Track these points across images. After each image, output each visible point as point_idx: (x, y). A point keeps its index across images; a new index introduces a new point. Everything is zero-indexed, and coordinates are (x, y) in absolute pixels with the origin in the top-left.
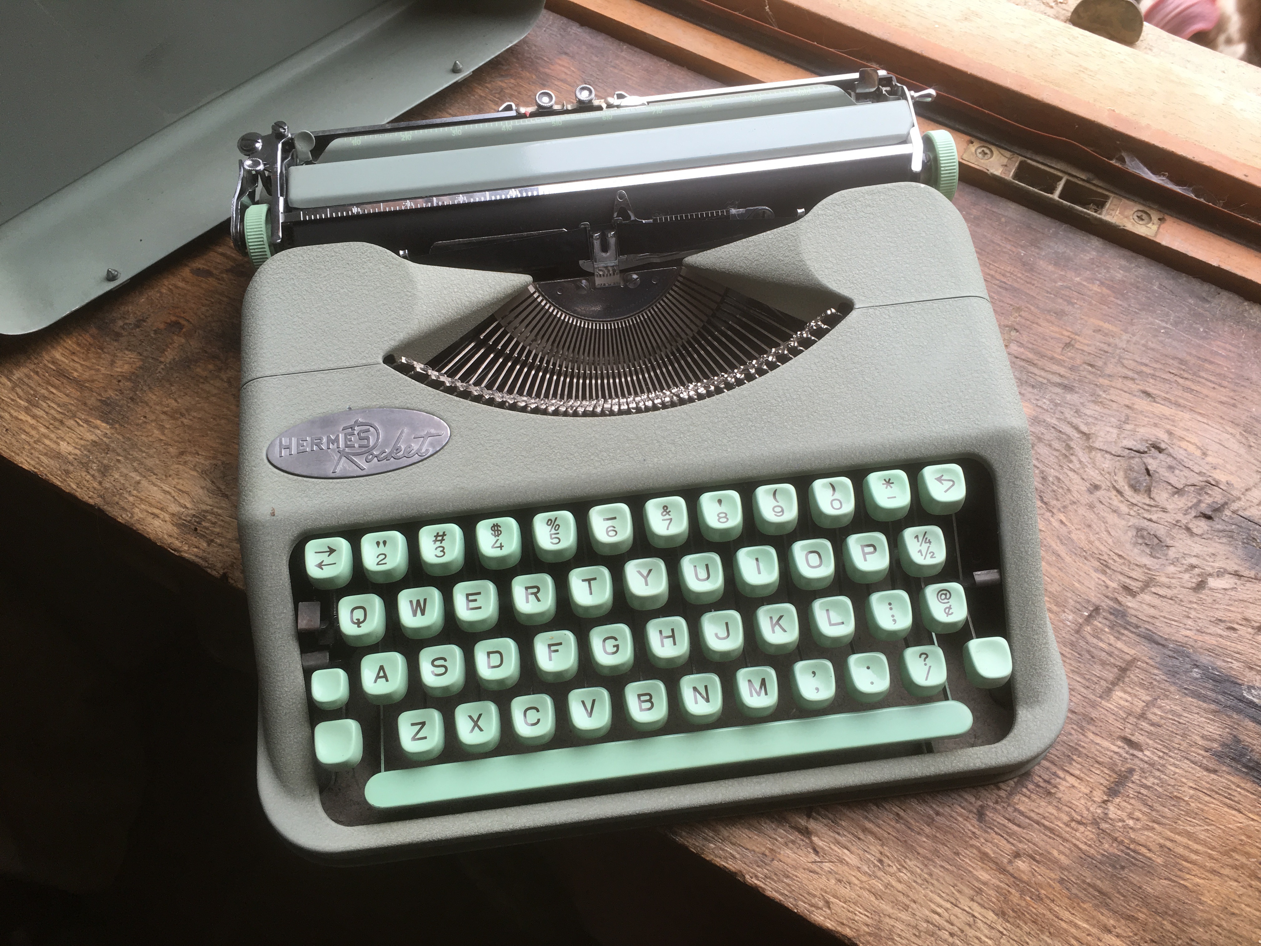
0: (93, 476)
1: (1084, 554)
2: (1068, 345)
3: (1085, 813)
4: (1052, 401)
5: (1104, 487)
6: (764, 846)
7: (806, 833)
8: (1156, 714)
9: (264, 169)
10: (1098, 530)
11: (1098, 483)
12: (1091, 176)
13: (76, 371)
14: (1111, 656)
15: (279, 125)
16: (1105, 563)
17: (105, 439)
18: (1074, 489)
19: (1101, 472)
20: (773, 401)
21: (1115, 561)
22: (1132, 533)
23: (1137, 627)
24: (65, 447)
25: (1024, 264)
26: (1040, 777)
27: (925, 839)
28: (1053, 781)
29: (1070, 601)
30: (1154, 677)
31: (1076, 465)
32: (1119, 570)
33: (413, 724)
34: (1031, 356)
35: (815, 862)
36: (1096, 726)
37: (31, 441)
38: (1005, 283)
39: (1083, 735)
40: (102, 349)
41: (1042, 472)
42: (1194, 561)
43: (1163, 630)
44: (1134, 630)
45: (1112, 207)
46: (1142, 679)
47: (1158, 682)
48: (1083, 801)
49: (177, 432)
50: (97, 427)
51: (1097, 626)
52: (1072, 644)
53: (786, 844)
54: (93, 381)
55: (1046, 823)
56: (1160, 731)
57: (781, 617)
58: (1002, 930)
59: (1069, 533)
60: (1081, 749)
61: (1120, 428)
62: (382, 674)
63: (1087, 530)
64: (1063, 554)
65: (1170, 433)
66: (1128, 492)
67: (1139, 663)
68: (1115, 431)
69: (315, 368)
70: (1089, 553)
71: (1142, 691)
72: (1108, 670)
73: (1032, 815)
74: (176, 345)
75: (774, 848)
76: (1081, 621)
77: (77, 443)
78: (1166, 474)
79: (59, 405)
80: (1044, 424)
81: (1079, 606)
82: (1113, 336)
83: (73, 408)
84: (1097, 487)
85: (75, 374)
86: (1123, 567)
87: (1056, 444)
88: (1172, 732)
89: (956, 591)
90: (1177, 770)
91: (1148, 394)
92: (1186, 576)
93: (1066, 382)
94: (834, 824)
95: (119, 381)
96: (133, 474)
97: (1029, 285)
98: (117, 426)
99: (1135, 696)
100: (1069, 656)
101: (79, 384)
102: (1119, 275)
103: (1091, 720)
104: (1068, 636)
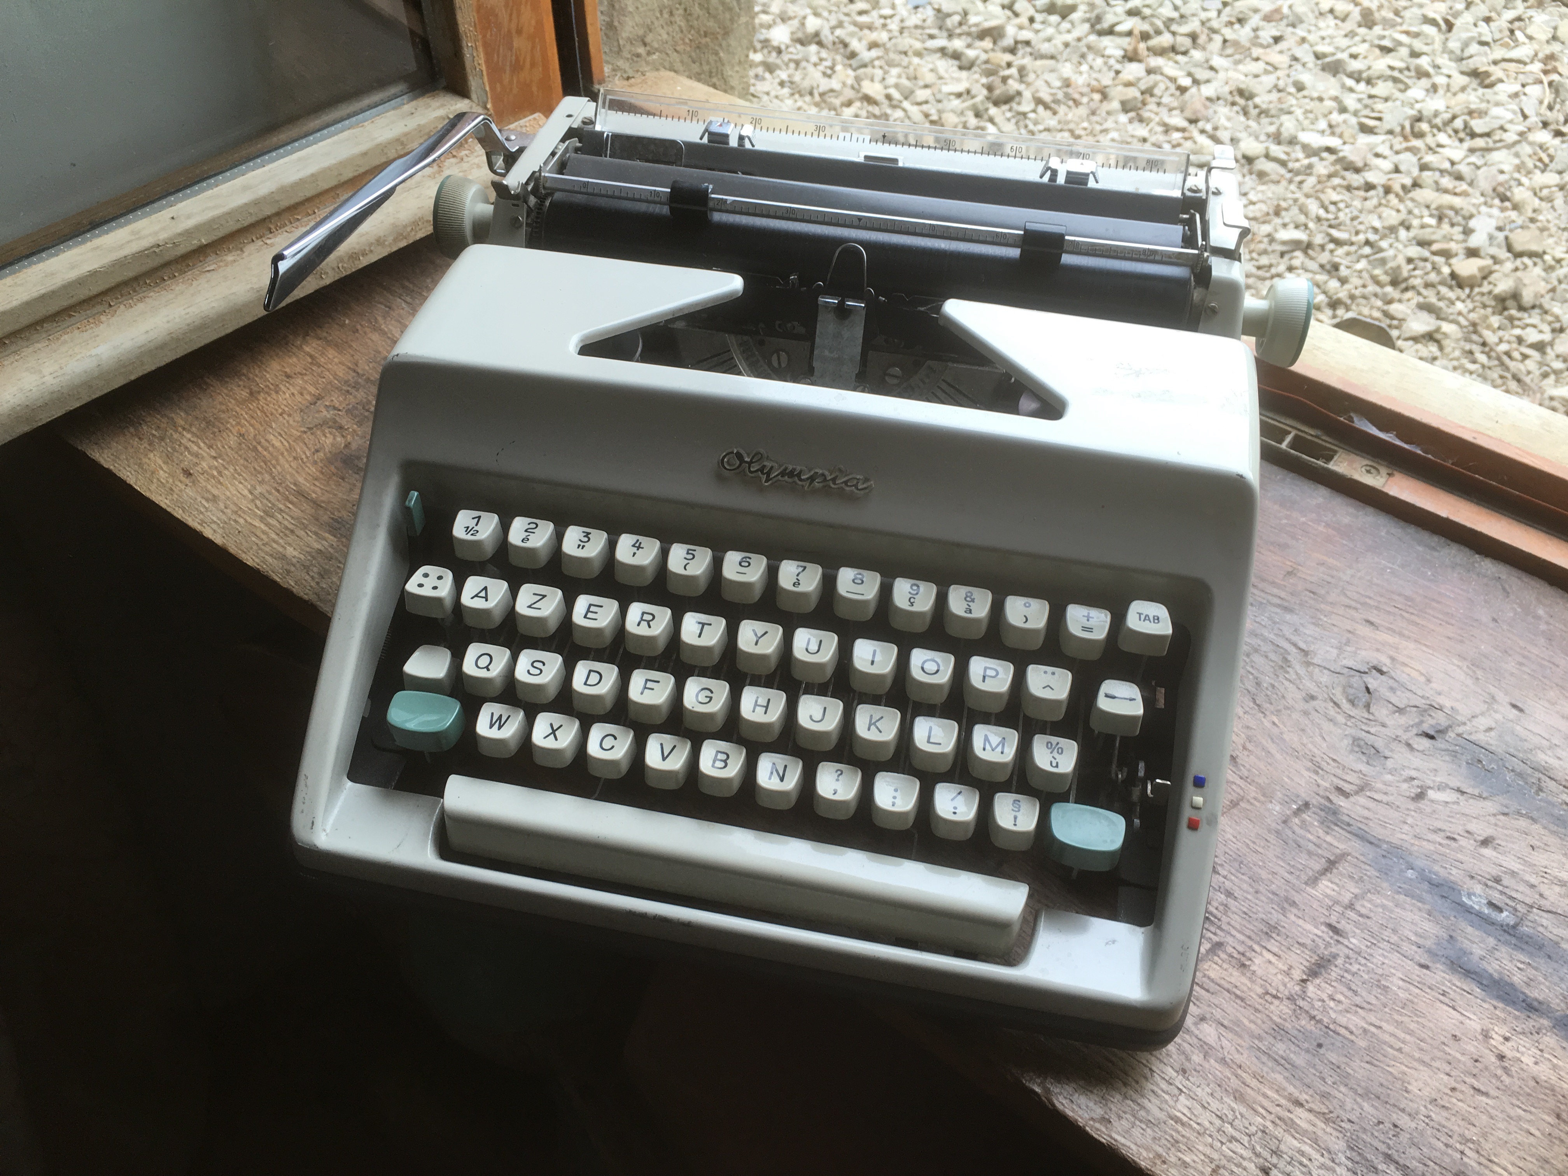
0: (313, 578)
1: (1295, 753)
2: (1289, 573)
3: (1281, 988)
4: (1270, 618)
5: (1320, 698)
8: (1363, 906)
10: (1312, 734)
11: (1315, 694)
12: (1319, 433)
14: (1319, 848)
16: (1317, 764)
18: (1289, 696)
19: (1318, 684)
21: (1328, 764)
22: (1347, 742)
23: (1349, 825)
24: (290, 551)
26: (1234, 949)
28: (1248, 954)
29: (1279, 793)
30: (1365, 872)
31: (1293, 676)
32: (1333, 772)
36: (1298, 909)
37: (260, 543)
39: (1284, 915)
40: (343, 479)
41: (1256, 678)
42: (1414, 774)
43: (1377, 831)
44: (1345, 828)
45: (1341, 460)
46: (1351, 873)
47: (1369, 877)
48: (1280, 977)
50: (325, 539)
51: (1305, 819)
52: (1278, 832)
55: (1238, 992)
56: (1368, 922)
58: (1181, 1087)
59: (1282, 733)
60: (1280, 928)
61: (1340, 649)
63: (1300, 733)
65: (1393, 659)
66: (1346, 705)
67: (1349, 857)
68: (1335, 651)
70: (1301, 753)
71: (1351, 884)
72: (1315, 860)
73: (1222, 982)
76: (1288, 812)
77: (302, 550)
78: (1388, 694)
79: (292, 518)
80: (1262, 638)
81: (1286, 799)
82: (1337, 570)
83: (306, 522)
84: (1313, 698)
86: (1337, 770)
87: (1272, 656)
88: (1383, 925)
90: (1386, 961)
91: (1371, 623)
92: (1405, 786)
93: (1286, 604)
99: (1343, 887)
100: (1274, 842)
102: (1346, 520)
103: (1294, 904)
104: (1274, 824)
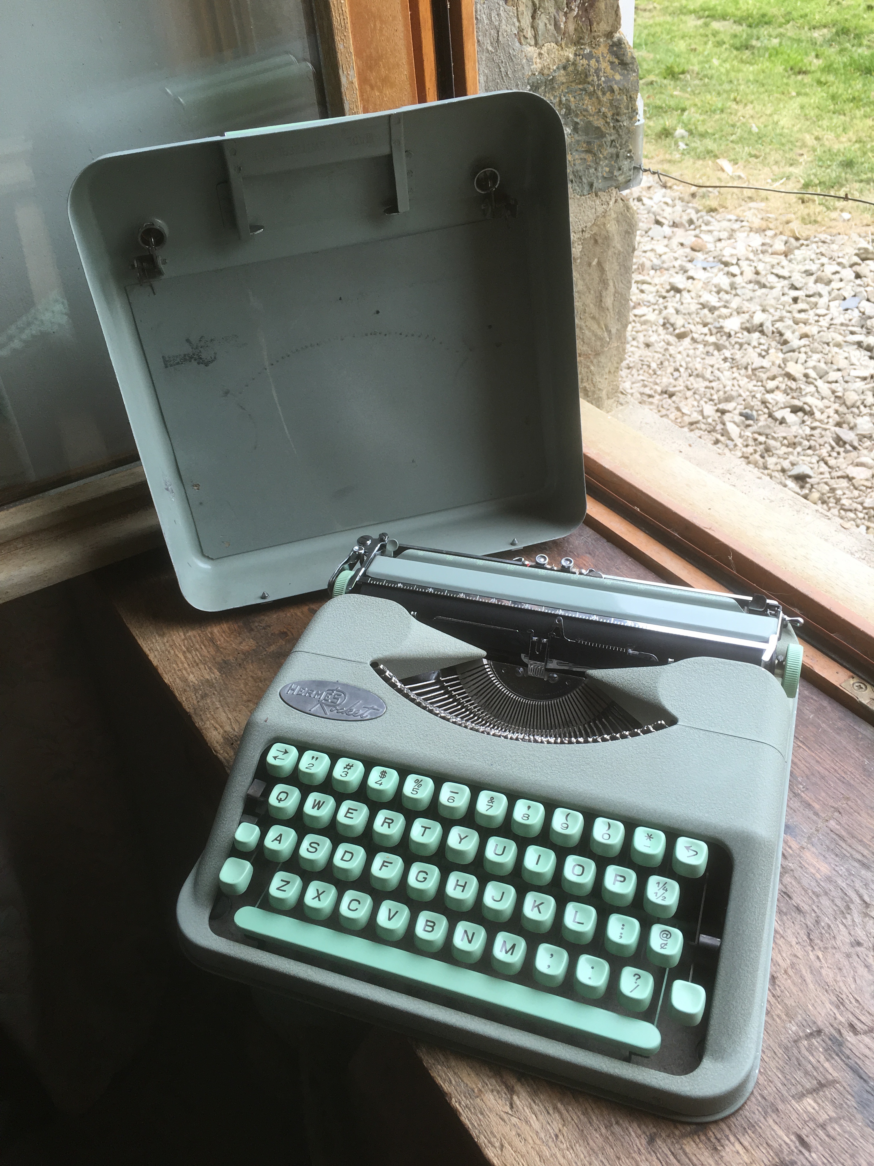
0: (197, 697)
1: (826, 987)
4: (848, 870)
5: (865, 946)
6: (476, 1085)
7: (511, 1091)
8: (834, 1129)
9: (364, 554)
10: (846, 974)
11: (862, 941)
13: (220, 641)
14: (815, 1070)
15: (384, 534)
16: (841, 1000)
17: (214, 680)
18: (839, 938)
21: (851, 1002)
23: (848, 1058)
24: (191, 678)
25: (865, 770)
26: (714, 1133)
27: (598, 1136)
28: (722, 1141)
29: (799, 1016)
30: (846, 1101)
31: (849, 922)
32: (852, 1010)
33: (282, 880)
34: (844, 833)
35: (507, 1113)
36: (778, 1116)
37: (177, 669)
38: (844, 778)
39: (764, 1118)
41: (818, 917)
44: (844, 1059)
46: (835, 1099)
47: (848, 1106)
49: (253, 689)
51: (813, 1044)
52: (786, 1048)
53: (492, 1091)
54: (225, 649)
56: (833, 1143)
57: (542, 903)
59: (821, 967)
60: (757, 1127)
62: (279, 839)
63: (837, 971)
64: (808, 981)
67: (838, 1085)
69: (331, 655)
70: (831, 988)
71: (831, 1107)
72: (808, 1080)
75: (483, 1090)
76: (801, 1034)
77: (198, 678)
79: (201, 656)
80: (835, 884)
81: (804, 1023)
83: (208, 659)
84: (859, 944)
85: (219, 643)
86: (856, 1009)
87: (838, 902)
88: (843, 1149)
93: (865, 861)
94: (534, 1093)
95: (239, 653)
96: (217, 703)
97: (863, 785)
98: (224, 676)
99: (823, 1108)
100: (780, 1056)
101: (217, 648)
103: (777, 1111)
104: (785, 1041)
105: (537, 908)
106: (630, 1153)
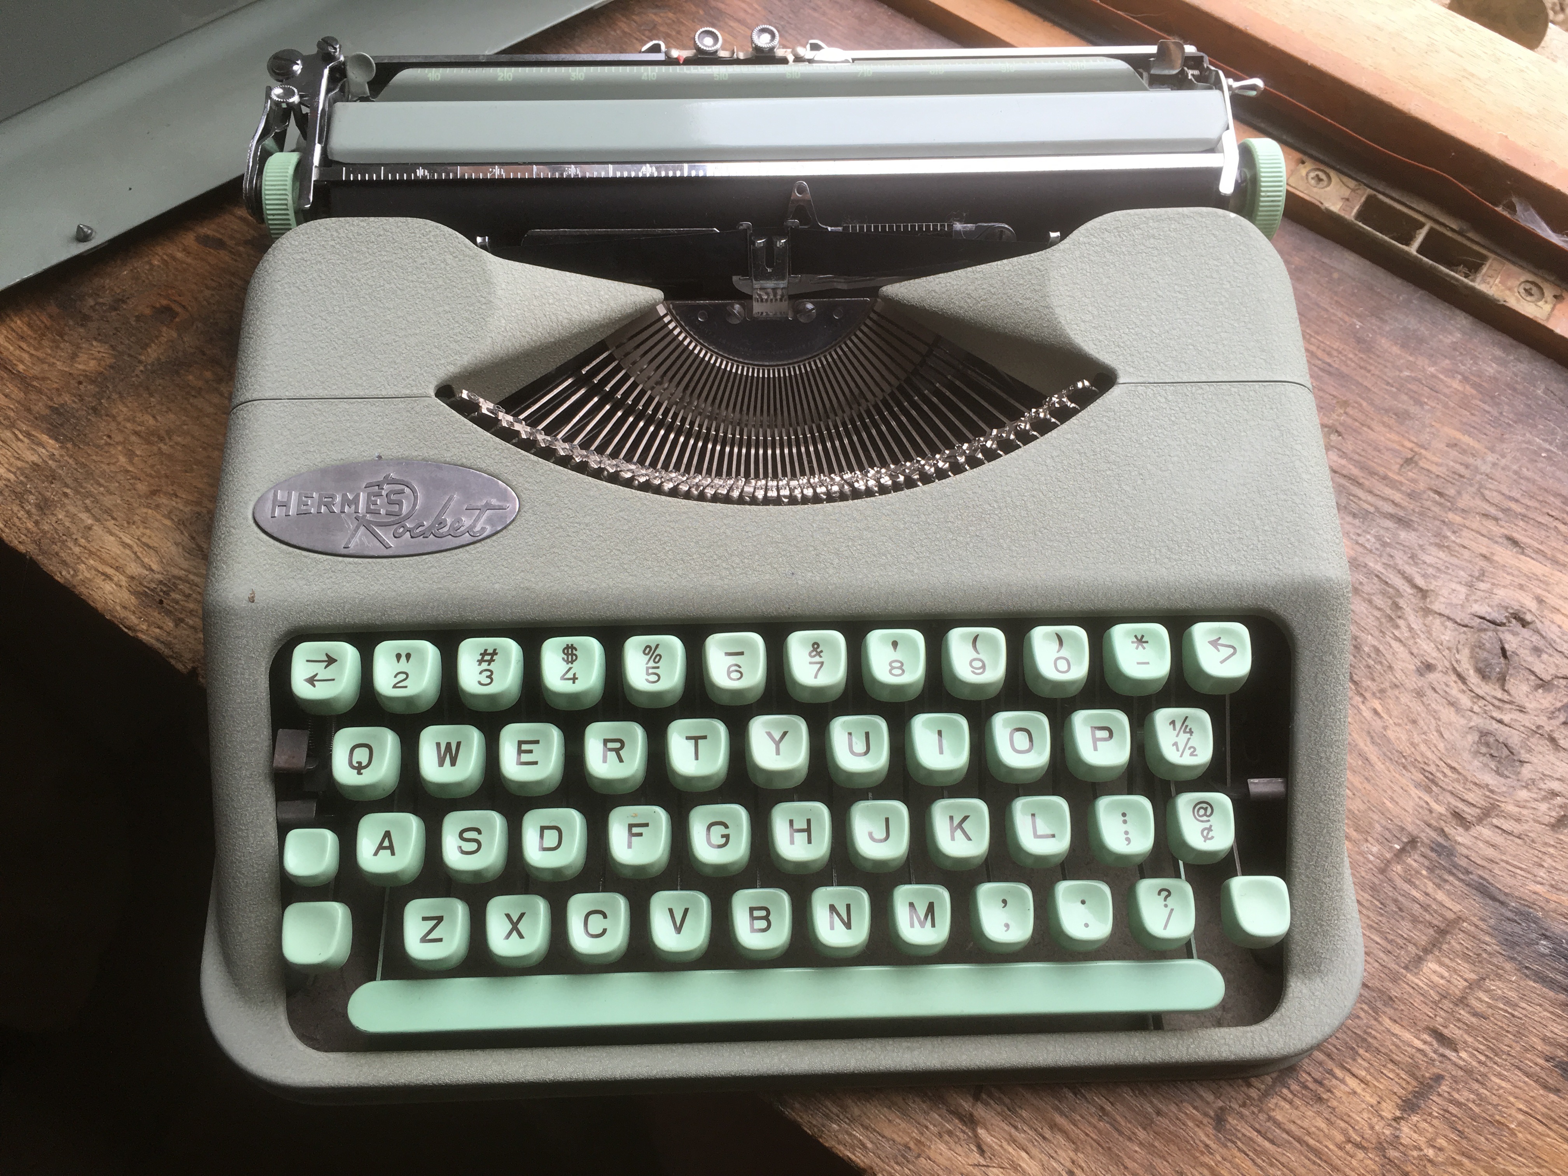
0: (28, 512)
1: (1402, 761)
2: (1409, 461)
3: (1368, 1133)
4: (1378, 538)
5: (1440, 668)
6: (909, 1134)
7: (970, 1121)
8: (1481, 1001)
9: (300, 103)
10: (1425, 728)
11: (1432, 661)
12: (1465, 226)
13: (22, 362)
14: (1426, 910)
15: (327, 42)
16: (1430, 776)
17: (50, 462)
18: (1398, 666)
19: (1439, 646)
20: (986, 506)
21: (1445, 775)
22: (1473, 737)
23: (1468, 872)
25: (1359, 341)
26: (1310, 1074)
27: (1137, 1149)
28: (1326, 1082)
29: (1377, 826)
30: (1485, 946)
31: (1404, 633)
32: (1450, 788)
33: (425, 919)
34: (1355, 471)
35: (979, 1165)
36: (1396, 1009)
38: (1330, 365)
39: (1376, 1019)
40: (61, 335)
41: (1355, 638)
42: (1556, 786)
43: (1503, 880)
44: (1463, 877)
45: (1491, 272)
46: (1467, 948)
47: (1490, 954)
48: (1365, 1115)
51: (1410, 866)
52: (1373, 888)
53: (940, 1136)
54: (44, 379)
55: (1312, 1142)
56: (1485, 1025)
57: (965, 818)
59: (1385, 728)
60: (1370, 1040)
61: (1470, 585)
62: (387, 843)
63: (1409, 726)
64: (1373, 758)
65: (1540, 601)
66: (1473, 678)
67: (1465, 924)
68: (1463, 590)
69: (337, 393)
70: (1409, 759)
71: (1466, 965)
72: (1420, 930)
73: (1293, 1128)
74: (163, 340)
75: (923, 1139)
76: (1388, 856)
77: (11, 465)
78: (1530, 659)
80: (1365, 570)
81: (1388, 835)
82: (1474, 455)
83: (12, 414)
84: (1429, 667)
85: (21, 367)
86: (1456, 785)
87: (1379, 601)
88: (1501, 1027)
89: (1222, 806)
90: (1503, 1084)
91: (1515, 542)
92: (1543, 807)
93: (1402, 513)
94: (1010, 1113)
95: (80, 383)
96: (84, 516)
97: (1362, 371)
98: (69, 445)
99: (1455, 971)
100: (1367, 904)
101: (24, 381)
102: (1491, 369)
103: (1390, 1000)
104: (1369, 877)
105: (959, 831)
106: (1196, 1158)
